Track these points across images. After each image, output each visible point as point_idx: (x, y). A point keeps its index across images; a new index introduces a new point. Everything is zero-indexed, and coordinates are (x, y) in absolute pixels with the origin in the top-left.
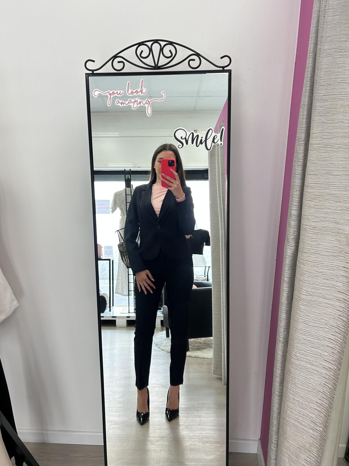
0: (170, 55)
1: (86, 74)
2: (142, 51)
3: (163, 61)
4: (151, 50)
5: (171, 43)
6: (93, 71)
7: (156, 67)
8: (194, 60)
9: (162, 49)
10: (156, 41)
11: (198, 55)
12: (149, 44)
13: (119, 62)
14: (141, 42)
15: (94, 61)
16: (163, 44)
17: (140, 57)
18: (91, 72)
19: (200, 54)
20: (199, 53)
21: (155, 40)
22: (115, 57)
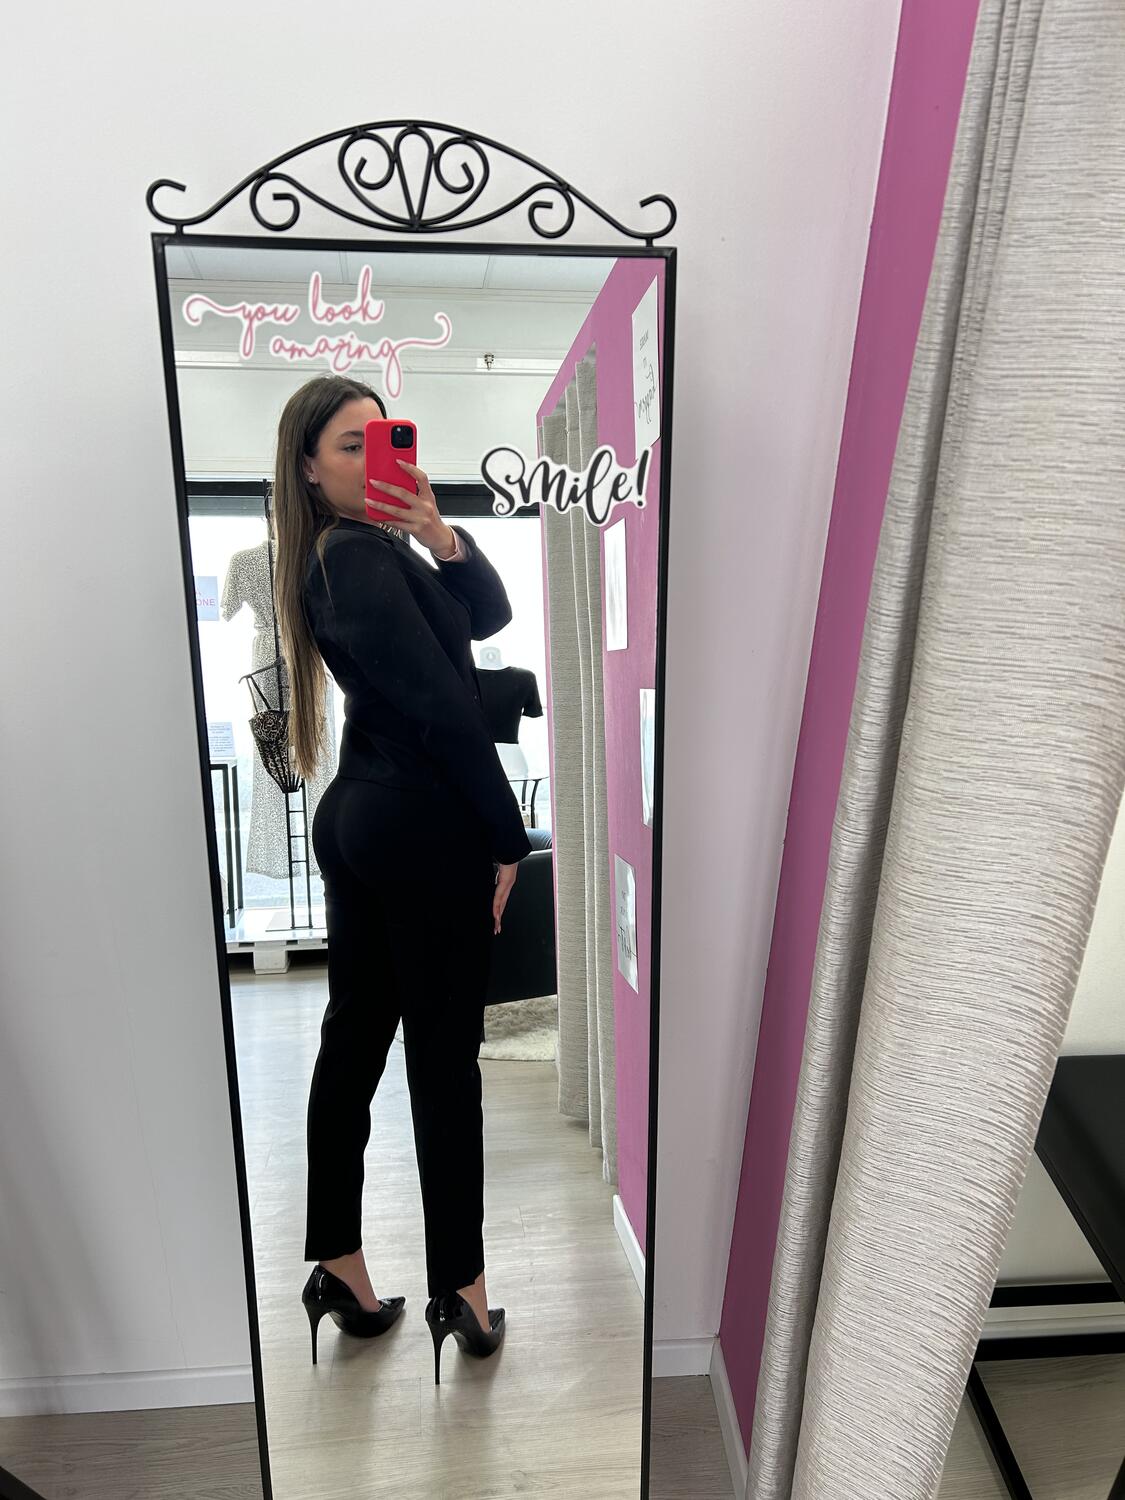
0: (463, 181)
1: (154, 235)
2: (363, 162)
3: (439, 203)
4: (394, 158)
5: (467, 138)
6: (180, 224)
7: (416, 223)
8: (549, 206)
9: (434, 159)
10: (414, 127)
11: (564, 188)
12: (389, 135)
13: (277, 197)
14: (360, 127)
15: (182, 188)
16: (439, 137)
17: (356, 183)
18: (171, 229)
19: (569, 186)
20: (565, 183)
21: (410, 121)
22: (263, 175)
